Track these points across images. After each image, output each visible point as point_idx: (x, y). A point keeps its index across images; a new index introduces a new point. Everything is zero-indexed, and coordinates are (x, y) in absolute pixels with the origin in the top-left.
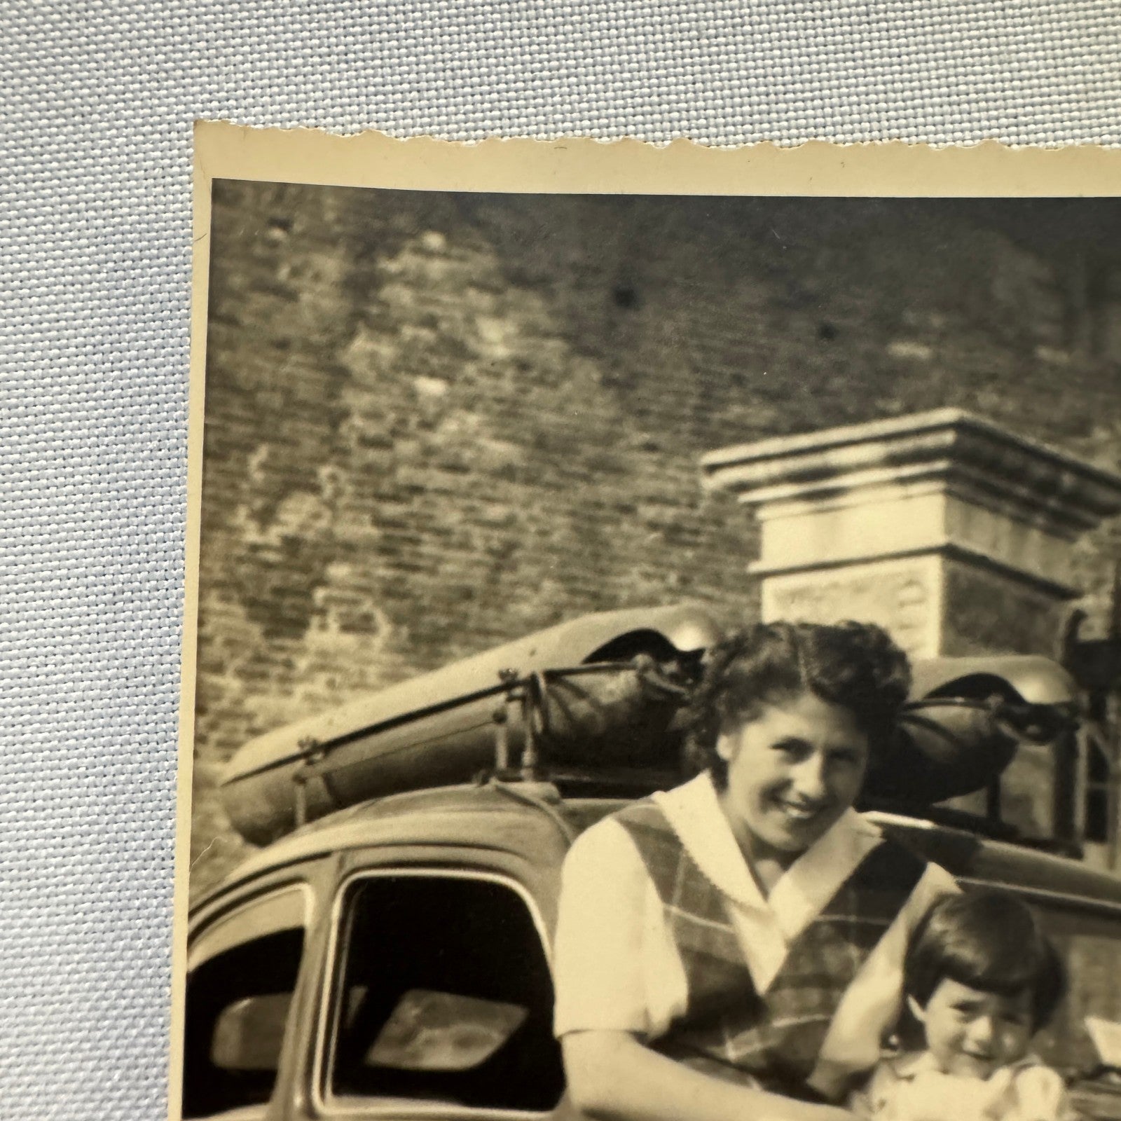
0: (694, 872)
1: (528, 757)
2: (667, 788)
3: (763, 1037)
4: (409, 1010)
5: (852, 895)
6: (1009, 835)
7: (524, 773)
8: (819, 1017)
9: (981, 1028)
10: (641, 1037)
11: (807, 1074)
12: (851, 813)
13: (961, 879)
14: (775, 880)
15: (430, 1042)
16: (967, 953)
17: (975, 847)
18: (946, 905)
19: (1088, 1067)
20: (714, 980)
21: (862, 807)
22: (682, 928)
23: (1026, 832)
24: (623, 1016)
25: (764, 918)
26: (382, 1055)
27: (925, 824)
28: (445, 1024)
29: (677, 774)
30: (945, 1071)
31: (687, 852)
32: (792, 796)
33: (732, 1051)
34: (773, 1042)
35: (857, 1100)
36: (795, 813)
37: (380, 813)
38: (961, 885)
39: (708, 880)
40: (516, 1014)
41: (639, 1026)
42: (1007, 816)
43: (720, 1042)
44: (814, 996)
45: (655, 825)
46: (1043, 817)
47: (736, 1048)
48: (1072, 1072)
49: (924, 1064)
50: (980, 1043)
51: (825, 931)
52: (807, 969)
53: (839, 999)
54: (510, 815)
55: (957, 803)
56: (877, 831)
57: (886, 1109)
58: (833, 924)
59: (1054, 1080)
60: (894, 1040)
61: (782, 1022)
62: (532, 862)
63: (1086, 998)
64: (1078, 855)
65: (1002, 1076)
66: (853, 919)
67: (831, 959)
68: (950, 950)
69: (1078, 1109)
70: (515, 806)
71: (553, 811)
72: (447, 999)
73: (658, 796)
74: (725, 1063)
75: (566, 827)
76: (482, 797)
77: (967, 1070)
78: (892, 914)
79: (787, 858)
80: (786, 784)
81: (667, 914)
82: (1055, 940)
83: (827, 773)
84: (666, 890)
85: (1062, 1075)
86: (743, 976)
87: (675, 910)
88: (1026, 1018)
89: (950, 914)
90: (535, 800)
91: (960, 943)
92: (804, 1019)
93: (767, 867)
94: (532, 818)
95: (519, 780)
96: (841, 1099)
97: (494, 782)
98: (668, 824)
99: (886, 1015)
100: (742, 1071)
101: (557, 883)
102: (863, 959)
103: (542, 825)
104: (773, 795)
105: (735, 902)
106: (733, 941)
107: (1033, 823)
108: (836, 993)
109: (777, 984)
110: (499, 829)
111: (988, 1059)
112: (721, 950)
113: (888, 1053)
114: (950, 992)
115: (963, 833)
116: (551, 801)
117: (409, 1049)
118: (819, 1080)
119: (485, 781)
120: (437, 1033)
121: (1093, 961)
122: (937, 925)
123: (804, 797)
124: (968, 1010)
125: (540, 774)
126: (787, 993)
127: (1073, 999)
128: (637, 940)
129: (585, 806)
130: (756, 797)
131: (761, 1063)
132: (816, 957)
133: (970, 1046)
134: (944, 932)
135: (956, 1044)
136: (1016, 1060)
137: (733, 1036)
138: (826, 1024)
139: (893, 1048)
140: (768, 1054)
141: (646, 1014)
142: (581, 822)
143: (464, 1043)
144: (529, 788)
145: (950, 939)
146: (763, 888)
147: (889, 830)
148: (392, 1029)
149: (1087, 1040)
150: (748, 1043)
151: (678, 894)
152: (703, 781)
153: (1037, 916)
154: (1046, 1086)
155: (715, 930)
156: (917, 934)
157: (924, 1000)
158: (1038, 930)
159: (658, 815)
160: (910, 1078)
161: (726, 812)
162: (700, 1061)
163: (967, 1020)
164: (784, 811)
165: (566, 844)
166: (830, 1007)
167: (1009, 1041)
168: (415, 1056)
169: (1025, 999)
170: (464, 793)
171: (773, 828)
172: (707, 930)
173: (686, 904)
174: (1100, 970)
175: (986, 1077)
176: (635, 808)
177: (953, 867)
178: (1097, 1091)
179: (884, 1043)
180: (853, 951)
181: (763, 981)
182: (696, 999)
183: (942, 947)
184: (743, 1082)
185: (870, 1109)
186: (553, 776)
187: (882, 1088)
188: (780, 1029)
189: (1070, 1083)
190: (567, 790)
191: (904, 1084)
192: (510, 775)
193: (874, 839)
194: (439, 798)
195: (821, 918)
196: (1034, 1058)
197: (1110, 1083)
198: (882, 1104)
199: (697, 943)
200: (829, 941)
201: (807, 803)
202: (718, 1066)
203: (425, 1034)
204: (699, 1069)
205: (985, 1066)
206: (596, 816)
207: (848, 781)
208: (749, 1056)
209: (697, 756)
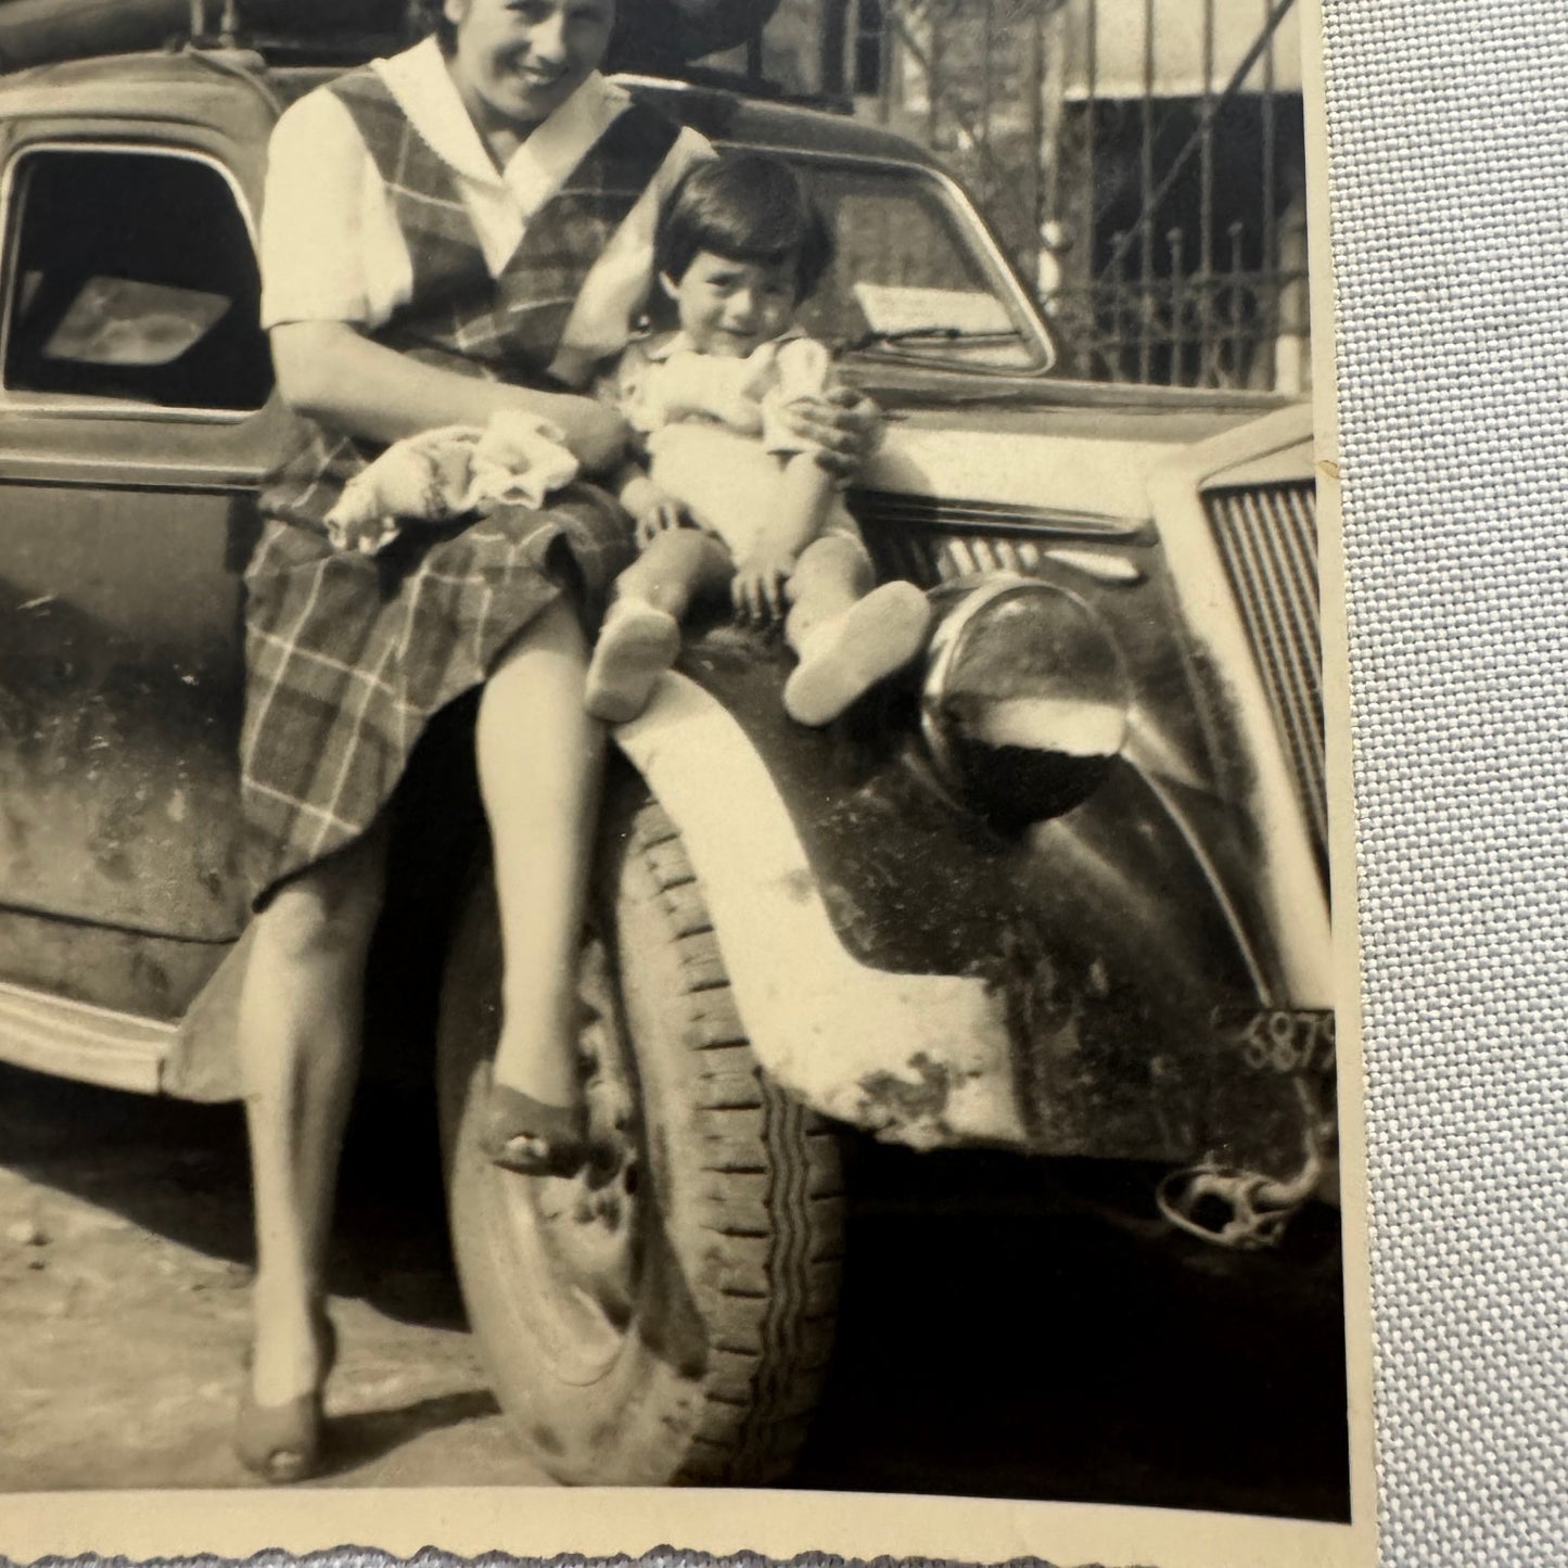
0: (419, 146)
1: (228, 21)
2: (387, 55)
3: (498, 324)
4: (93, 299)
5: (597, 165)
6: (772, 92)
7: (223, 39)
8: (560, 300)
9: (740, 303)
10: (361, 328)
11: (549, 361)
12: (596, 75)
13: (716, 143)
14: (511, 153)
15: (118, 335)
16: (726, 223)
17: (732, 106)
18: (701, 172)
19: (858, 337)
20: (442, 262)
21: (609, 69)
22: (406, 209)
23: (792, 89)
24: (338, 304)
25: (498, 194)
26: (63, 347)
27: (679, 85)
28: (135, 314)
29: (398, 39)
30: (701, 351)
31: (412, 124)
32: (530, 60)
33: (463, 341)
34: (509, 329)
35: (604, 388)
36: (533, 79)
37: (58, 81)
38: (718, 149)
39: (435, 155)
40: (218, 305)
41: (358, 316)
42: (769, 73)
43: (451, 331)
44: (556, 276)
45: (375, 94)
46: (809, 71)
47: (469, 335)
48: (839, 342)
49: (677, 345)
50: (737, 318)
51: (567, 206)
52: (548, 247)
53: (583, 280)
54: (210, 87)
55: (714, 61)
56: (625, 94)
57: (637, 394)
58: (578, 199)
59: (820, 352)
60: (644, 321)
61: (518, 307)
62: (233, 137)
63: (855, 262)
64: (847, 109)
65: (763, 352)
66: (598, 192)
67: (575, 236)
68: (706, 220)
69: (843, 382)
70: (215, 76)
71: (257, 81)
72: (135, 287)
73: (378, 64)
74: (457, 353)
75: (273, 100)
76: (177, 66)
77: (724, 349)
78: (641, 185)
79: (524, 128)
80: (523, 47)
81: (389, 192)
82: (820, 201)
83: (567, 34)
84: (387, 166)
85: (827, 346)
86: (476, 257)
87: (398, 188)
88: (790, 289)
89: (705, 182)
90: (234, 69)
91: (717, 212)
92: (545, 302)
93: (501, 139)
94: (231, 88)
95: (218, 47)
96: (585, 388)
97: (189, 50)
98: (391, 94)
99: (634, 295)
100: (475, 362)
101: (265, 161)
102: (610, 234)
103: (245, 98)
104: (508, 59)
105: (465, 177)
106: (464, 220)
107: (798, 80)
108: (579, 274)
109: (513, 266)
110: (194, 100)
111: (748, 335)
112: (450, 231)
113: (637, 335)
114: (707, 265)
115: (721, 92)
116: (255, 70)
117: (94, 342)
118: (560, 368)
119: (179, 48)
120: (127, 324)
121: (862, 222)
122: (691, 194)
123: (542, 60)
124: (725, 283)
125: (242, 40)
126: (525, 275)
127: (841, 264)
128: (354, 222)
129: (295, 76)
130: (489, 64)
131: (498, 351)
132: (557, 234)
133: (728, 321)
134: (699, 202)
135: (712, 322)
136: (778, 334)
137: (464, 324)
138: (569, 307)
139: (643, 329)
140: (503, 341)
141: (366, 302)
142: (290, 93)
143: (158, 336)
144: (230, 56)
145: (704, 209)
146: (498, 161)
147: (638, 94)
148: (74, 320)
149: (856, 307)
150: (483, 329)
151: (401, 169)
152: (429, 47)
153: (801, 178)
154: (810, 358)
155: (444, 209)
156: (669, 204)
157: (677, 276)
158: (803, 194)
159: (378, 84)
160: (662, 361)
161: (456, 79)
162: (428, 352)
163: (726, 294)
164: (521, 77)
165: (273, 118)
166: (573, 288)
167: (771, 315)
168: (101, 348)
169: (788, 268)
170: (153, 63)
171: (508, 95)
172: (433, 209)
173: (411, 180)
174: (870, 232)
175: (746, 354)
176: (352, 77)
177: (709, 130)
178: (866, 361)
179: (633, 324)
180: (599, 227)
181: (497, 262)
182: (420, 284)
183: (698, 216)
184: (477, 374)
185: (618, 397)
186: (256, 43)
187: (632, 373)
188: (517, 314)
189: (836, 355)
190: (273, 58)
191: (655, 367)
192: (208, 40)
193: (621, 103)
194: (127, 67)
195: (562, 193)
196: (798, 330)
197: (883, 353)
198: (632, 390)
199: (422, 224)
200: (571, 216)
201: (546, 66)
202: (448, 357)
203: (113, 325)
204: (423, 360)
205: (745, 343)
206: (307, 86)
207: (594, 40)
208: (482, 344)
209: (422, 17)
